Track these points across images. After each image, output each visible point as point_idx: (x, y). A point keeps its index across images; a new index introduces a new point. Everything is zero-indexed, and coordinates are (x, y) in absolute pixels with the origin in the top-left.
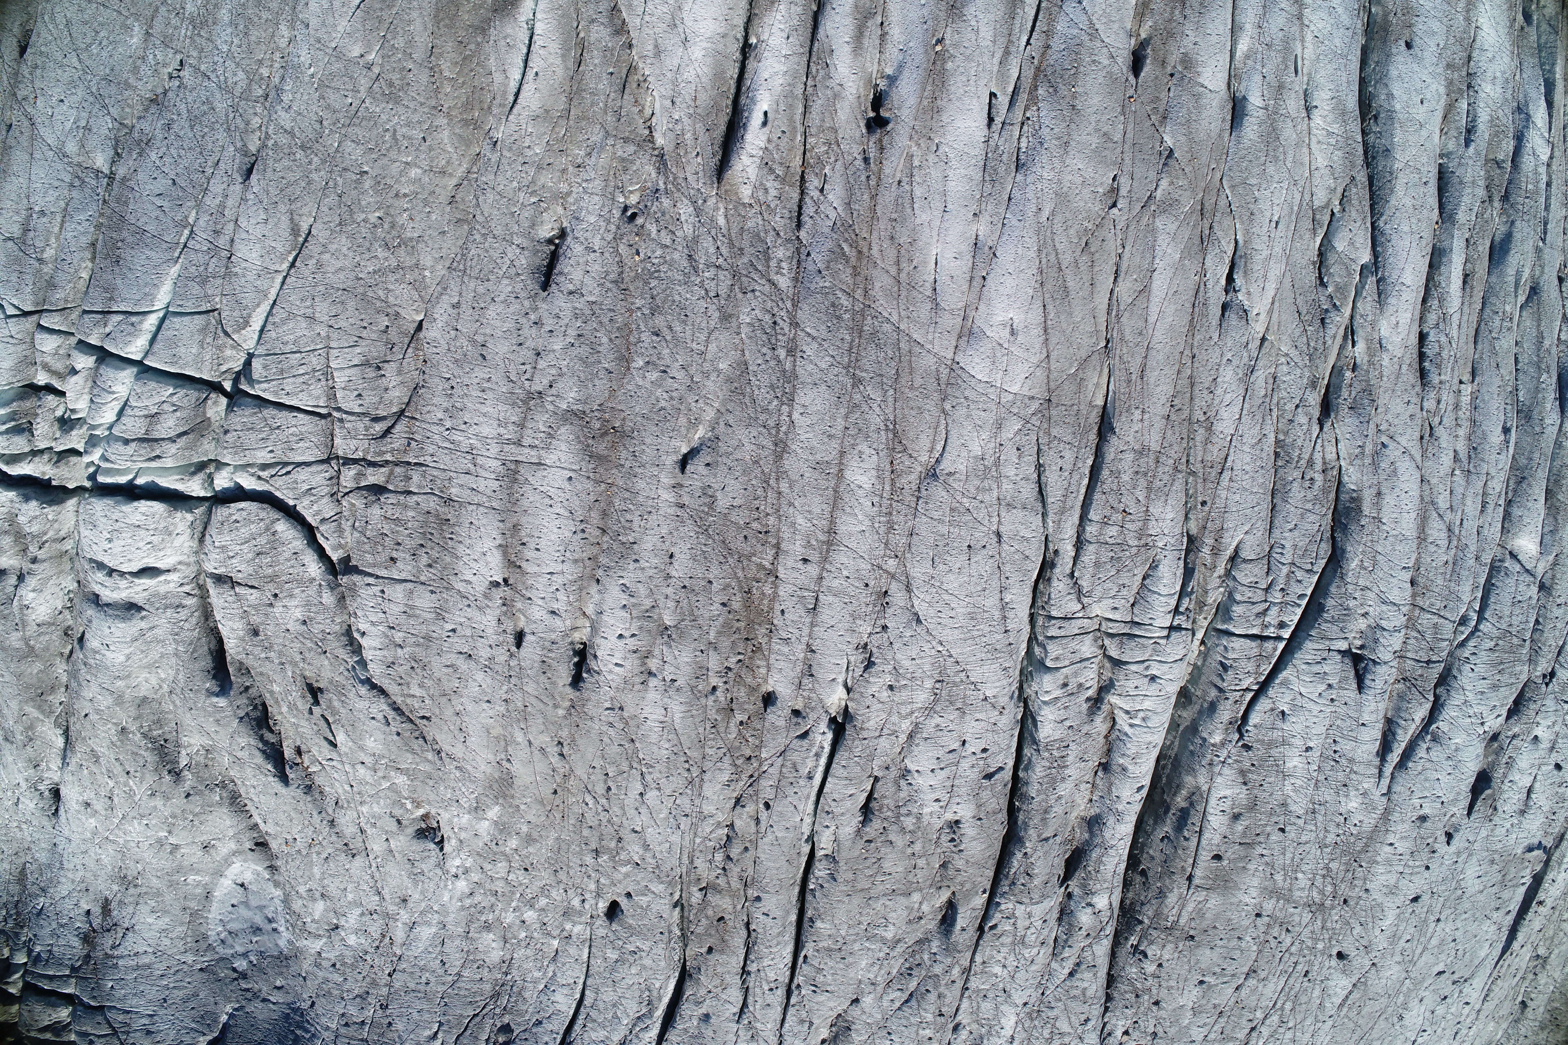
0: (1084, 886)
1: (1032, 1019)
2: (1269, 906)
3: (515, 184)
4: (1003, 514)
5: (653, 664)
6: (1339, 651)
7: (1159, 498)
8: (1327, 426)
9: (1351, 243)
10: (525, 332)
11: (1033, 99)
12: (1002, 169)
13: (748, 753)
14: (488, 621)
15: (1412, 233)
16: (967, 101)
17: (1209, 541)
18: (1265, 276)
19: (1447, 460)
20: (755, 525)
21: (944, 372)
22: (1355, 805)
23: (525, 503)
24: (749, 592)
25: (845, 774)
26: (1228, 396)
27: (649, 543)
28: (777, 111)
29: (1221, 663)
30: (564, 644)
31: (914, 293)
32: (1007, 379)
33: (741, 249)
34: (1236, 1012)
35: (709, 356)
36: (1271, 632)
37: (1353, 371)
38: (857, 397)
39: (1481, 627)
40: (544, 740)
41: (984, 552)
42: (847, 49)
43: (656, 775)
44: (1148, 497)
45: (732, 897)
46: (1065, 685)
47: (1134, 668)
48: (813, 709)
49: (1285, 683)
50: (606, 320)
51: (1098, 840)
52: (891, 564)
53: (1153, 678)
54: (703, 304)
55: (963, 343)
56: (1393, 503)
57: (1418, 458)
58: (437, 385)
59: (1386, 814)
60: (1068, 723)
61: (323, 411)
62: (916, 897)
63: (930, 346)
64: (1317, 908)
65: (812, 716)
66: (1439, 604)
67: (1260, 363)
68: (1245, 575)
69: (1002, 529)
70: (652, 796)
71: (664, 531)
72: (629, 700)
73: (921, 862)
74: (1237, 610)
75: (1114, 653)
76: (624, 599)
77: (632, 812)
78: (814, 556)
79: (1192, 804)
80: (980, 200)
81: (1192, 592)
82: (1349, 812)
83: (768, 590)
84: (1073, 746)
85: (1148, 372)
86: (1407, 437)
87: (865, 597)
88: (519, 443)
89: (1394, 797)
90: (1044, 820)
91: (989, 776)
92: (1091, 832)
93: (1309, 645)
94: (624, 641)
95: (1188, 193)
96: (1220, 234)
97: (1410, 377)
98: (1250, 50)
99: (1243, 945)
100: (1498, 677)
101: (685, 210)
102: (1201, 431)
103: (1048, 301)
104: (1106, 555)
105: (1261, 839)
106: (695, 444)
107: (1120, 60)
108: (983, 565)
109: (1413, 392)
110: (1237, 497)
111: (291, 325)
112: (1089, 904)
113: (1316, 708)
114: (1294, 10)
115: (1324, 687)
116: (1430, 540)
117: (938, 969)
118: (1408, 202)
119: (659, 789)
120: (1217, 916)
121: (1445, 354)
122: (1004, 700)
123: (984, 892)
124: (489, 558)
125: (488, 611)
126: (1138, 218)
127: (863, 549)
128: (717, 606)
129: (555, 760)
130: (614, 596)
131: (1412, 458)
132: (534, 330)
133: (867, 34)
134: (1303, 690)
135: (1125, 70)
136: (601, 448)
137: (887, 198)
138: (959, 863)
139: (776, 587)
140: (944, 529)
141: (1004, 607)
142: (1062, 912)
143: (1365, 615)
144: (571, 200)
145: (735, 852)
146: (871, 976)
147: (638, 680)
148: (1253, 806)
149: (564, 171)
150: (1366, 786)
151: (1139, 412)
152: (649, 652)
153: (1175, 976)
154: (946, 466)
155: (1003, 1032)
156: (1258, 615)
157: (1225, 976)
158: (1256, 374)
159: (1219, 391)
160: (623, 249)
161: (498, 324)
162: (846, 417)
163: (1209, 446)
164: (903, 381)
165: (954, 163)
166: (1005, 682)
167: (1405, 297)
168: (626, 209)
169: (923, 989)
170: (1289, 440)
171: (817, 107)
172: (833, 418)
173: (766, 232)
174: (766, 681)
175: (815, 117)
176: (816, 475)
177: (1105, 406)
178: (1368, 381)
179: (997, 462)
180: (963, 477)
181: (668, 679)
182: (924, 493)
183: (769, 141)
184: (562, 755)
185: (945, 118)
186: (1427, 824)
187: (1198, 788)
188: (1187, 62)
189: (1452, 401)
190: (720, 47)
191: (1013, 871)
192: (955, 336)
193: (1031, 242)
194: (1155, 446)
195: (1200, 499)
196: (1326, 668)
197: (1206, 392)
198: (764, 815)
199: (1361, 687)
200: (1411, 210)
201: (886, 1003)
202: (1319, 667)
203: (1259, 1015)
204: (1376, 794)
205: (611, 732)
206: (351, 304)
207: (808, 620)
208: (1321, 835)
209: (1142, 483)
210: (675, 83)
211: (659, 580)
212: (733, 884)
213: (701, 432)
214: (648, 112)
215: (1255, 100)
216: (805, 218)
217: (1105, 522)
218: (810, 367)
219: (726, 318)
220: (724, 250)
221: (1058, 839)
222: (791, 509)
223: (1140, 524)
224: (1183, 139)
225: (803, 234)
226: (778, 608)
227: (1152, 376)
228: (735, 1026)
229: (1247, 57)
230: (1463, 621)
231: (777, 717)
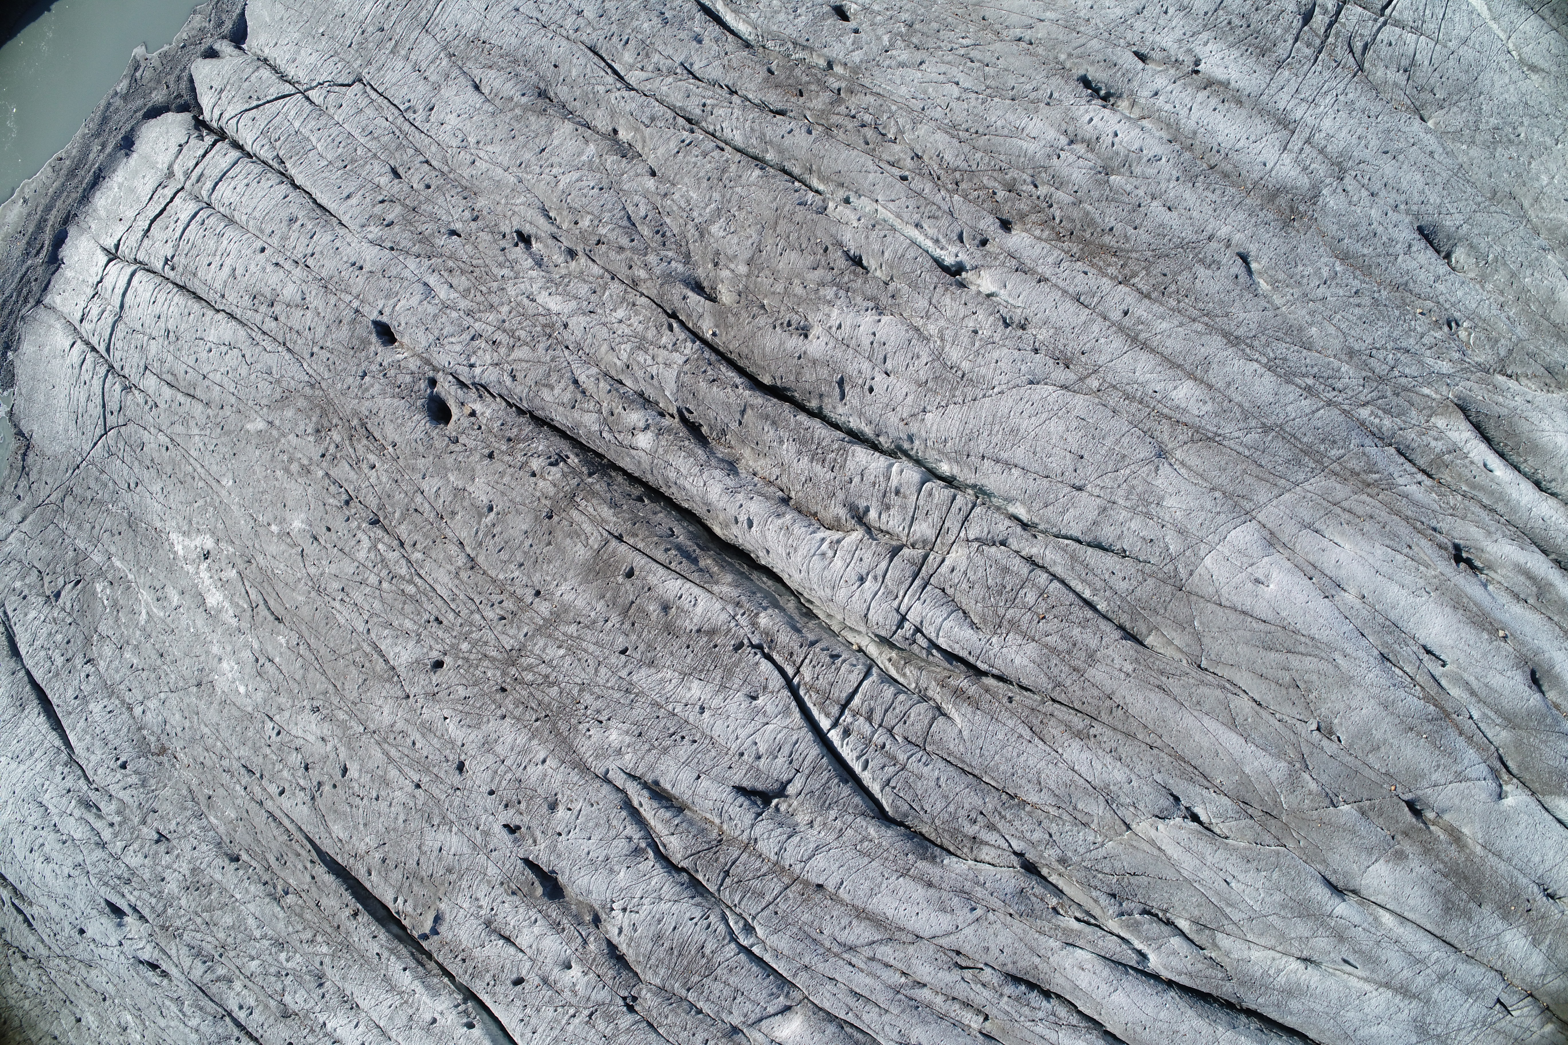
0: (669, 430)
1: (544, 326)
2: (544, 608)
3: (1509, 249)
4: (1098, 501)
5: (1080, 148)
6: (790, 781)
7: (1040, 656)
8: (1015, 861)
9: (1175, 953)
10: (1394, 195)
11: (1428, 698)
12: (1389, 639)
13: (963, 186)
14: (1167, 41)
15: (1155, 1020)
16: (1454, 636)
17: (973, 690)
18: (1188, 850)
19: (924, 971)
20: (1173, 287)
21: (1248, 506)
22: (612, 738)
23: (1258, 120)
24: (1115, 255)
25: (908, 256)
26: (1099, 767)
27: (1190, 197)
28: (1492, 480)
29: (838, 656)
30: (1125, 88)
31: (1322, 512)
32: (1221, 557)
33: (1398, 395)
34: (434, 533)
35: (1326, 323)
36: (847, 718)
37: (1054, 909)
38: (1253, 423)
39: (733, 945)
40: (1041, 32)
41: (1071, 469)
42: (1522, 561)
43: (973, 103)
44: (1046, 646)
45: (823, 111)
46: (897, 493)
47: (883, 565)
48: (984, 256)
49: (786, 711)
50: (1380, 260)
51: (713, 462)
52: (1094, 383)
53: (862, 580)
54: (1369, 341)
55: (1265, 533)
56: (914, 896)
57: (943, 942)
58: (1376, 107)
59: (583, 768)
60: (856, 480)
61: (1388, 11)
62: (742, 269)
63: (1274, 503)
64: (512, 657)
65: (978, 254)
66: (783, 906)
67: (1109, 815)
68: (919, 713)
69: (1084, 494)
70: (956, 91)
71: (1195, 214)
72: (1056, 113)
73: (779, 288)
74: (889, 692)
75: (906, 551)
76: (1147, 153)
77: (943, 68)
78: (1127, 322)
79: (701, 570)
80: (1373, 607)
81: (929, 653)
82: (607, 729)
83: (1110, 270)
84: (830, 475)
85: (1161, 694)
86: (971, 937)
87: (1073, 347)
88: (1308, 141)
89: (597, 783)
90: (767, 416)
91: (841, 383)
92: (722, 460)
93: (815, 751)
94: (1111, 135)
95: (1295, 806)
96: (1243, 823)
97: (1025, 963)
98: (1381, 924)
99: (512, 566)
100: (667, 945)
101: (1445, 367)
102: (1081, 726)
103: (1269, 627)
104: (1010, 582)
105: (627, 626)
106: (1255, 276)
107: (1429, 791)
108: (1059, 462)
109: (1009, 961)
110: (1000, 736)
111: (1467, 25)
112: (647, 427)
113: (743, 733)
114: (1396, 982)
115: (762, 750)
116: (855, 922)
117: (652, 258)
118: (1184, 1028)
119: (958, 99)
120: (562, 550)
121: (1026, 1010)
122: (914, 428)
123: (714, 334)
124: (1222, 69)
125: (1176, 46)
126: (1297, 747)
127: (1118, 364)
128: (1113, 223)
129: (1018, 32)
130: (1154, 147)
131: (948, 934)
132: (1392, 201)
133: (1528, 583)
134: (770, 727)
135: (1419, 793)
136: (1282, 201)
137: (1403, 530)
138: (762, 321)
139: (1111, 278)
140: (1109, 441)
141: (1008, 465)
142: (648, 401)
143: (811, 824)
144: (1478, 286)
145: (869, 133)
146: (676, 197)
147: (1071, 129)
148: (670, 630)
149: (1502, 293)
150: (627, 757)
151: (1130, 671)
152: (1093, 150)
153: (513, 484)
154: (1165, 469)
155: (545, 293)
156: (871, 711)
157: (486, 535)
158: (1102, 803)
159: (1108, 759)
160: (1429, 304)
161: (1408, 177)
162: (1240, 405)
163: (1063, 728)
164: (1253, 467)
165: (1411, 599)
166: (933, 435)
167: (1104, 987)
168: (1457, 325)
169: (636, 237)
170: (1023, 814)
171: (1484, 514)
172: (1243, 394)
173: (1405, 422)
174: (1026, 231)
175: (1477, 509)
176: (1200, 357)
177: (1141, 643)
178: (1040, 918)
179: (1148, 515)
180: (1149, 479)
181: (1062, 154)
182: (1149, 440)
183: (1472, 462)
184: (1020, 40)
185: (1448, 610)
186: (545, 809)
187: (717, 583)
188: (1400, 856)
189: (978, 1001)
190: (1555, 462)
191: (723, 369)
192: (1275, 529)
193: (1323, 635)
194: (1091, 673)
195: (1017, 698)
196: (780, 760)
197: (1114, 745)
198: (897, 172)
199: (740, 790)
200: (1175, 1028)
201: (636, 198)
202: (787, 753)
203: (417, 556)
204: (612, 765)
205: (1029, 87)
206: (1464, 78)
207: (1071, 291)
208: (596, 690)
209: (1063, 646)
210: (1542, 410)
211: (1153, 188)
212: (836, 117)
213: (1264, 286)
214: (1524, 381)
215: (1342, 908)
216: (1402, 460)
217: (1042, 593)
218: (1291, 397)
219: (1351, 353)
220: (1403, 380)
221: (734, 426)
222: (1176, 323)
223: (1024, 628)
224: (1342, 821)
225: (1392, 450)
226: (1092, 271)
227: (1156, 697)
228: (679, 59)
229: (1376, 919)
230: (749, 929)
231: (989, 225)
